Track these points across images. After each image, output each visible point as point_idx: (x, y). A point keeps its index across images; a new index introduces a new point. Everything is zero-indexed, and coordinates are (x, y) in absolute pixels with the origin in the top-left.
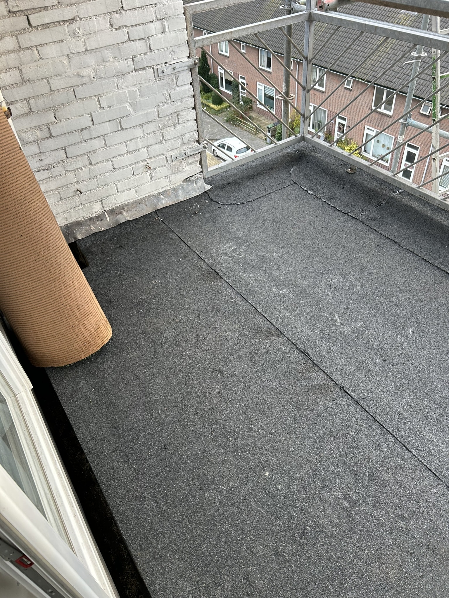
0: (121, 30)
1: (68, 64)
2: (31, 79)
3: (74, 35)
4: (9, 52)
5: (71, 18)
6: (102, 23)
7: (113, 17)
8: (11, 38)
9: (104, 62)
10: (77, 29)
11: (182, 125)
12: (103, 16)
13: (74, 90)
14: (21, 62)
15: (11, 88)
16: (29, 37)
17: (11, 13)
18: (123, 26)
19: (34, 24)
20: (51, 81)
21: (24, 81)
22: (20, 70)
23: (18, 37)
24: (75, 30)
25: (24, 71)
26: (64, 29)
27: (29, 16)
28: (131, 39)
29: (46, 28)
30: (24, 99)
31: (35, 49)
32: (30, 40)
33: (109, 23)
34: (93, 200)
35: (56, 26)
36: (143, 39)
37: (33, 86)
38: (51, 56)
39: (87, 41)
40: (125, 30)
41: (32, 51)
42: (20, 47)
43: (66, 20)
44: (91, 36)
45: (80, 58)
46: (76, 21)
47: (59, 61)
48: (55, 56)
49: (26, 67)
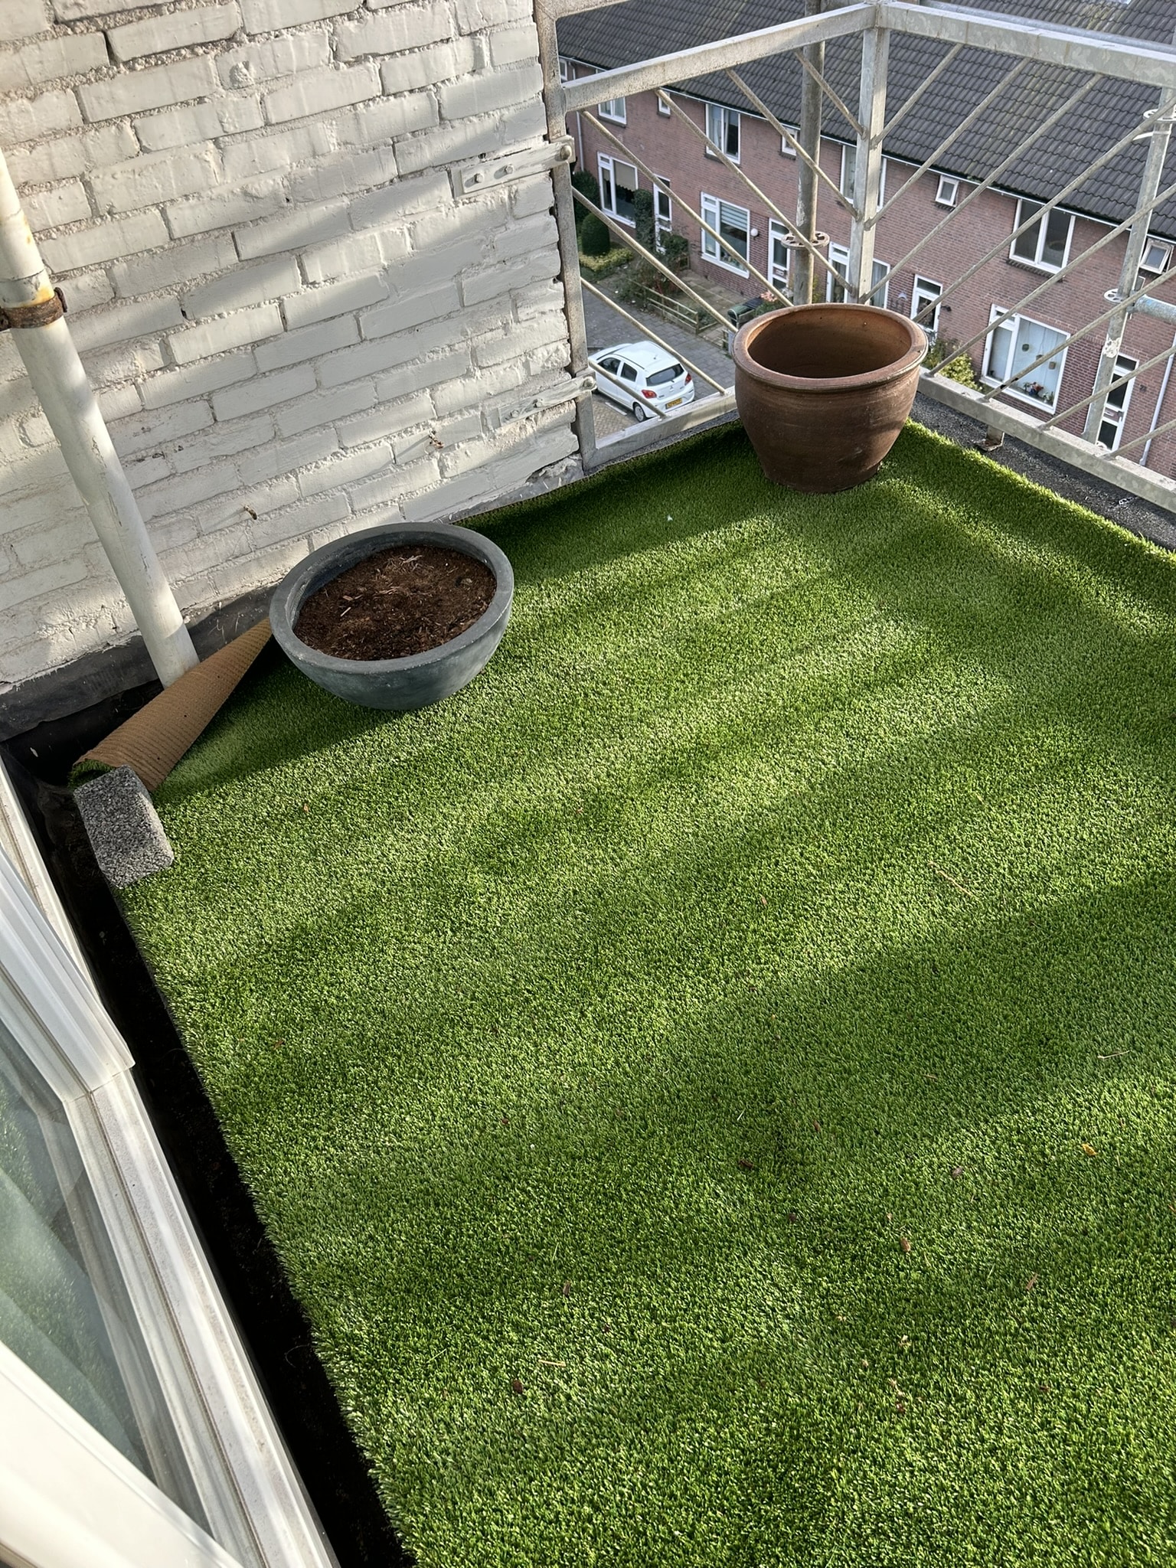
0: (361, 67)
1: (217, 163)
2: (117, 208)
3: (233, 81)
4: (55, 133)
5: (226, 35)
6: (310, 47)
7: (339, 30)
8: (63, 96)
9: (314, 154)
10: (241, 65)
11: (525, 324)
12: (313, 27)
13: (233, 236)
14: (89, 161)
15: (64, 233)
16: (111, 92)
17: (62, 26)
18: (366, 57)
19: (122, 54)
20: (171, 213)
21: (98, 213)
22: (87, 185)
23: (82, 92)
24: (236, 68)
25: (97, 185)
26: (207, 68)
27: (109, 33)
28: (387, 92)
29: (156, 64)
30: (99, 264)
31: (127, 124)
32: (113, 99)
33: (328, 48)
34: (287, 536)
35: (185, 57)
36: (421, 89)
37: (121, 228)
38: (173, 144)
39: (268, 100)
40: (373, 65)
41: (120, 129)
42: (85, 120)
43: (212, 42)
44: (281, 83)
45: (250, 147)
46: (240, 43)
47: (192, 157)
48: (183, 141)
49: (104, 175)
